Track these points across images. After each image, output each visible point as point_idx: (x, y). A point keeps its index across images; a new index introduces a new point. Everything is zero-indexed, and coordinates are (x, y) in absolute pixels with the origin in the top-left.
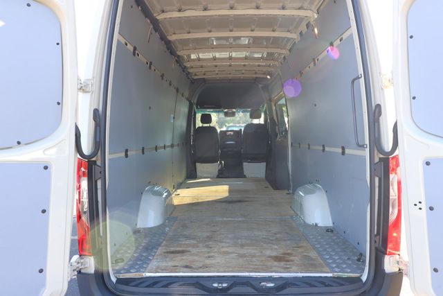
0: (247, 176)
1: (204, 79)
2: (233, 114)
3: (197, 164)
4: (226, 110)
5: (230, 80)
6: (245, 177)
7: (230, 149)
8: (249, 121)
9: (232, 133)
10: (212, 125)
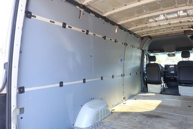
0: (181, 95)
1: (149, 36)
2: (174, 55)
3: (148, 84)
4: (168, 53)
5: (167, 35)
6: (180, 95)
7: (172, 76)
8: (181, 59)
9: (173, 66)
10: (156, 62)
